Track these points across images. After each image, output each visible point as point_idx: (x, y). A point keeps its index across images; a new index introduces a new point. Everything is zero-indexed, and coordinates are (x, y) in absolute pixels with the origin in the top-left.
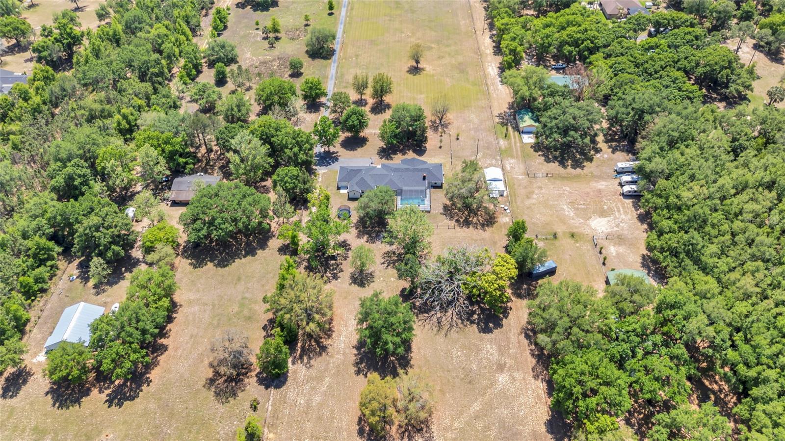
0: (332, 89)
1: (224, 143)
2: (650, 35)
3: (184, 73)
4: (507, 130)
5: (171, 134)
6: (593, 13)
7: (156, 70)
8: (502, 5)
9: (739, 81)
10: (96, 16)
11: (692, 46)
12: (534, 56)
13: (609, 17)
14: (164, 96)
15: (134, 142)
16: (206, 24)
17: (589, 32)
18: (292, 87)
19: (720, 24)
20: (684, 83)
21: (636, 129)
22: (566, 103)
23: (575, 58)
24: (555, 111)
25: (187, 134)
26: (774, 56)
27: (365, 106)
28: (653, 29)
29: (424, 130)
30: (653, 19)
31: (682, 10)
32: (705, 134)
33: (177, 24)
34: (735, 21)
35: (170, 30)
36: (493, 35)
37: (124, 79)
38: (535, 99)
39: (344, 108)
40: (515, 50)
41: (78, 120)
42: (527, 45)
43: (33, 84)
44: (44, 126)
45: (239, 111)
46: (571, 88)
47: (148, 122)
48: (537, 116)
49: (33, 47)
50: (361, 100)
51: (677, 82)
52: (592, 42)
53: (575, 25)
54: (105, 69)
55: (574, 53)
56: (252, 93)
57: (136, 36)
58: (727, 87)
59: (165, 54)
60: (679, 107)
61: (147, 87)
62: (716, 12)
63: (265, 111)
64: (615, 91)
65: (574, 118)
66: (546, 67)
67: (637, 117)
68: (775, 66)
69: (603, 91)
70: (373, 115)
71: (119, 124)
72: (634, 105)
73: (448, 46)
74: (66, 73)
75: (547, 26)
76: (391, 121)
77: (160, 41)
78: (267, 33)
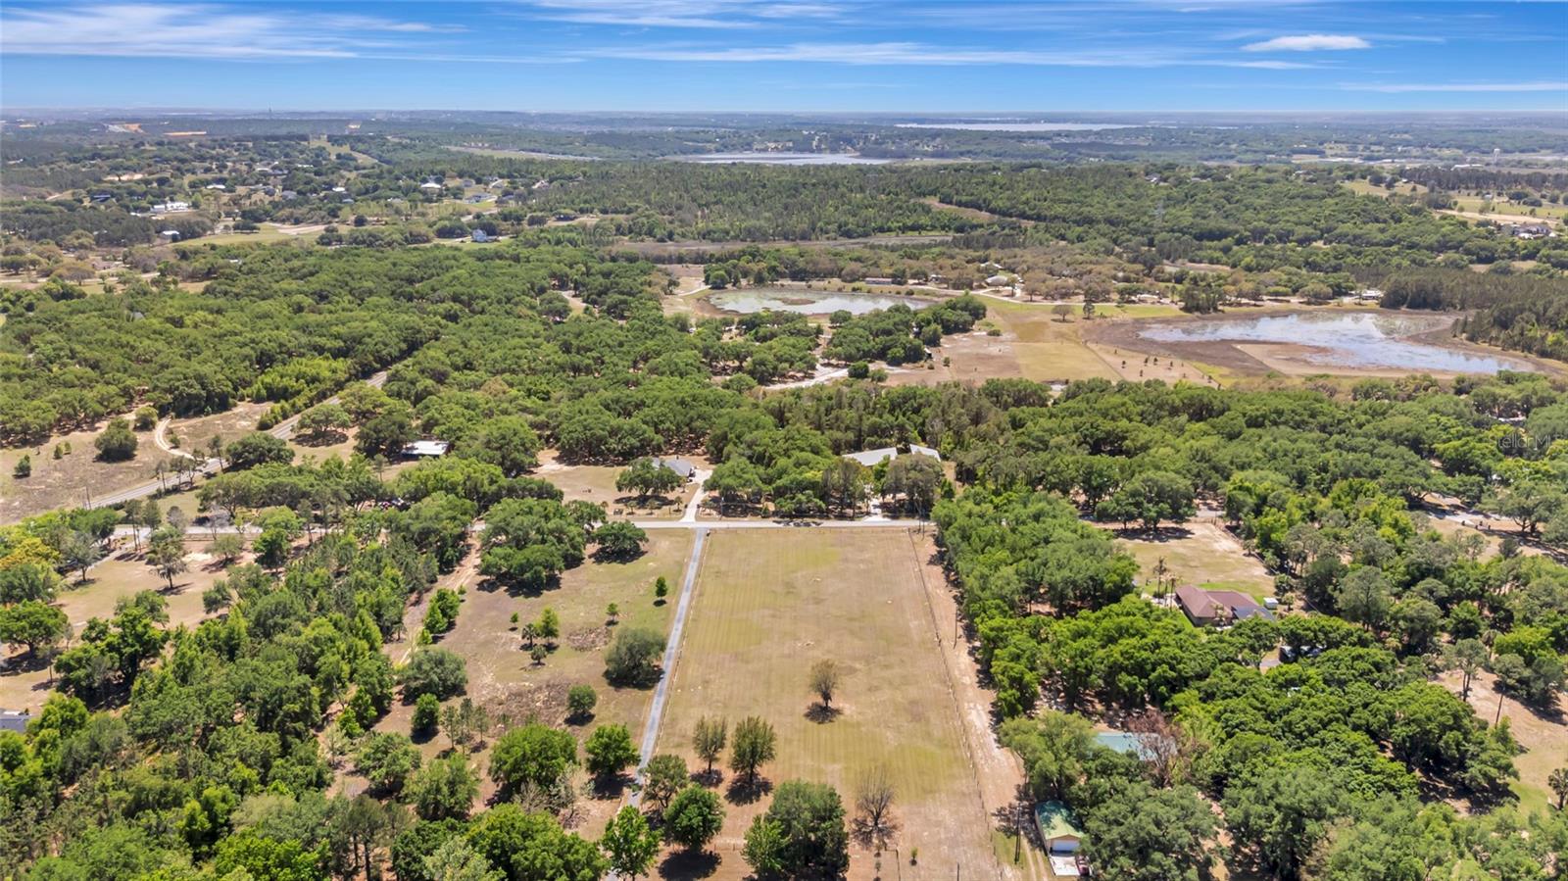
0: (650, 749)
1: (408, 864)
2: (1284, 658)
3: (352, 714)
4: (1018, 845)
5: (297, 844)
6: (1165, 614)
7: (297, 708)
8: (987, 593)
9: (1484, 756)
10: (202, 602)
11: (1372, 682)
12: (1059, 692)
13: (1198, 622)
14: (301, 762)
15: (214, 861)
16: (414, 621)
17: (1163, 649)
18: (568, 744)
19: (1417, 643)
20: (1374, 756)
21: (1293, 853)
22: (1136, 790)
23: (1143, 699)
24: (1115, 807)
25: (333, 844)
26: (1543, 706)
27: (716, 785)
28: (1287, 648)
29: (841, 841)
30: (1286, 629)
31: (1337, 613)
32: (1443, 869)
33: (357, 619)
34: (1446, 637)
35: (340, 630)
36: (974, 648)
37: (226, 725)
38: (1071, 781)
39: (672, 790)
40: (1021, 679)
41: (107, 812)
42: (1043, 671)
43: (36, 735)
44: (31, 823)
45: (453, 793)
46: (1142, 758)
47: (255, 817)
48: (1079, 816)
49: (60, 661)
50: (710, 772)
51: (1358, 753)
52: (1172, 668)
53: (1133, 636)
54: (193, 705)
55: (1140, 688)
56: (484, 758)
57: (271, 641)
58: (1463, 768)
59: (321, 676)
60: (1375, 808)
61: (271, 740)
62: (1405, 618)
63: (504, 796)
64: (1233, 767)
65: (1158, 824)
66: (1086, 714)
67: (1289, 825)
68: (1549, 728)
69: (1210, 767)
70: (733, 805)
71: (192, 819)
72: (1279, 799)
73: (887, 667)
74: (111, 713)
75: (1078, 635)
76: (769, 820)
77: (317, 650)
78: (530, 638)
